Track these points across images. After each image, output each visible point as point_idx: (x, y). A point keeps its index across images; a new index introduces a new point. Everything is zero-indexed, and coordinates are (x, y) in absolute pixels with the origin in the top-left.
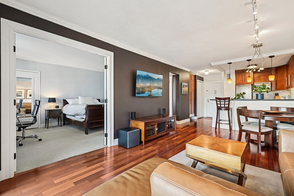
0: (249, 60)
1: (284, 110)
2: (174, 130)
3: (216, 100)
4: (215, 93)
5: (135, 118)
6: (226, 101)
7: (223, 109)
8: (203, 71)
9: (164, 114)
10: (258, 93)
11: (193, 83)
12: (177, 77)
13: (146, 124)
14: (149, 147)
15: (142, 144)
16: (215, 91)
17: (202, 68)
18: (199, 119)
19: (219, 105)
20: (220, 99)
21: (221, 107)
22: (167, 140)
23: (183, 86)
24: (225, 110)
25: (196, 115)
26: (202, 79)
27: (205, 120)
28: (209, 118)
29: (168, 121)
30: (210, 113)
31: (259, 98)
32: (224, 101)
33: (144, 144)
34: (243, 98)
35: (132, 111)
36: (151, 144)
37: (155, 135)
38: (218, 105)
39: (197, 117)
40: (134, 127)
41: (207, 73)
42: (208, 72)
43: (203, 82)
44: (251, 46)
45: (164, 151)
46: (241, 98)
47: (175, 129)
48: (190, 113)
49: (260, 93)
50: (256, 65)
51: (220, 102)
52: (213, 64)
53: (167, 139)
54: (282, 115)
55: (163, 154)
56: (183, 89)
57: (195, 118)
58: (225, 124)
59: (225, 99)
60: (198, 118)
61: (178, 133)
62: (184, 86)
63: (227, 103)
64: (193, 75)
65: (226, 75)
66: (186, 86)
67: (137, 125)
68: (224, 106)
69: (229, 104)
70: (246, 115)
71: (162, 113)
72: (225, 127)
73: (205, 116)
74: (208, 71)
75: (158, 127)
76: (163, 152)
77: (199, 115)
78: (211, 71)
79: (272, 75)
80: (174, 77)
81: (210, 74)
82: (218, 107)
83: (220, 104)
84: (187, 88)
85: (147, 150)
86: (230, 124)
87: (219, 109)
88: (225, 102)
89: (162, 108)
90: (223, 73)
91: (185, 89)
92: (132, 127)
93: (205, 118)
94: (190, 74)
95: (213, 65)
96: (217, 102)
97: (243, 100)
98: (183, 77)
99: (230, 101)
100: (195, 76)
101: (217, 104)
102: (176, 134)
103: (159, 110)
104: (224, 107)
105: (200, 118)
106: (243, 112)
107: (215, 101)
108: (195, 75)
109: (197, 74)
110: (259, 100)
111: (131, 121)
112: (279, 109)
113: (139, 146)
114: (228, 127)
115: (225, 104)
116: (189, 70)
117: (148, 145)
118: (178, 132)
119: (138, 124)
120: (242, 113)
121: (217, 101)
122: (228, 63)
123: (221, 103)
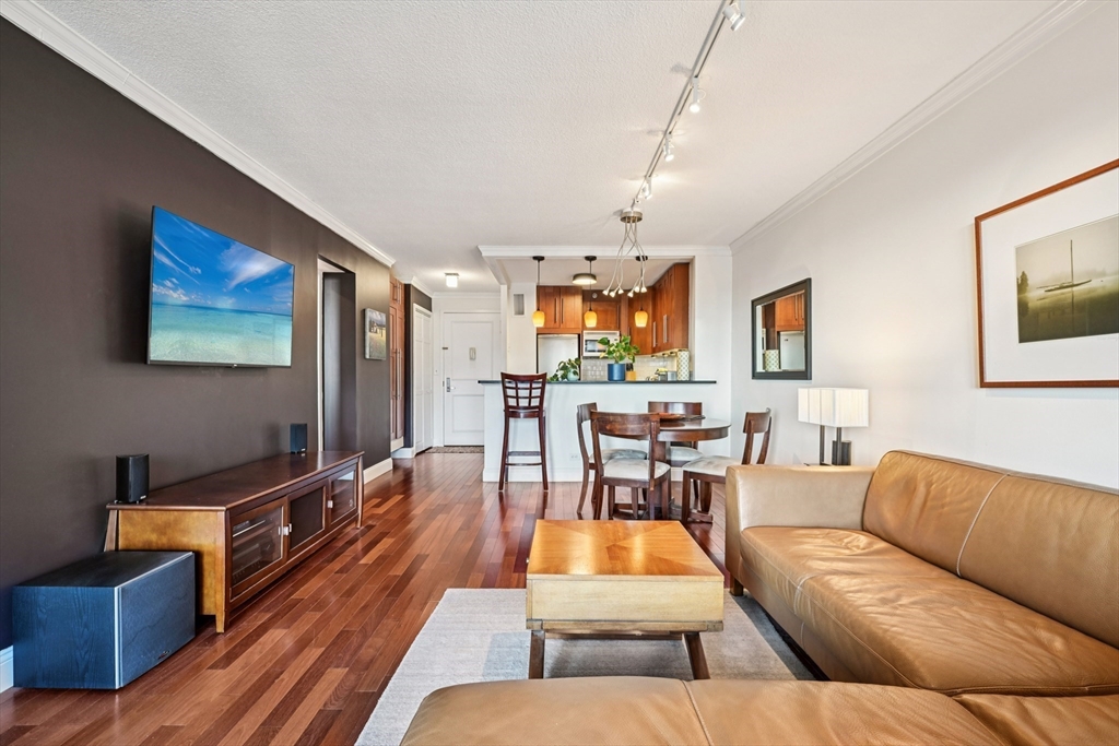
0: (591, 259)
1: (679, 411)
2: (356, 520)
3: (503, 382)
4: (471, 359)
5: (147, 491)
6: (534, 386)
7: (522, 415)
8: (438, 274)
9: (300, 453)
10: (612, 362)
11: (400, 314)
12: (346, 281)
13: (233, 519)
14: (259, 636)
15: (209, 632)
16: (473, 350)
17: (435, 260)
18: (419, 457)
19: (512, 402)
20: (516, 379)
21: (518, 407)
22: (341, 571)
23: (370, 322)
24: (531, 416)
25: (408, 444)
26: (427, 303)
27: (436, 456)
28: (452, 449)
29: (332, 482)
30: (453, 431)
31: (616, 377)
32: (528, 386)
33: (227, 627)
34: (577, 377)
35: (122, 453)
36: (268, 615)
37: (280, 563)
38: (509, 399)
39: (414, 447)
40: (140, 546)
41: (452, 282)
42: (455, 277)
43: (429, 316)
44: (615, 213)
45: (355, 628)
46: (571, 376)
47: (360, 512)
48: (393, 435)
49: (617, 362)
50: (594, 277)
51: (517, 389)
52: (486, 252)
53: (337, 565)
54: (683, 425)
55: (360, 646)
56: (371, 339)
57: (408, 454)
58: (524, 465)
59: (530, 379)
60: (418, 454)
61: (370, 527)
62: (372, 324)
63: (536, 393)
64: (401, 284)
65: (512, 298)
66: (381, 326)
67: (162, 529)
68: (527, 405)
69: (541, 397)
70: (620, 430)
71: (286, 445)
72: (524, 474)
73: (437, 443)
74: (456, 274)
75: (292, 519)
76: (355, 640)
77: (420, 440)
78: (467, 276)
79: (642, 310)
80: (331, 283)
81: (465, 288)
82: (507, 407)
83: (517, 397)
84: (384, 332)
85: (257, 657)
86: (543, 464)
87: (511, 413)
88: (531, 389)
89: (286, 423)
90: (504, 288)
91: (376, 338)
92: (126, 550)
93: (438, 450)
94: (391, 277)
95: (488, 257)
96: (505, 388)
97: (579, 382)
98: (371, 285)
99: (548, 387)
100: (407, 288)
101: (506, 397)
102: (363, 534)
103: (273, 433)
104: (525, 408)
105: (423, 452)
106: (611, 422)
107: (500, 386)
108: (407, 282)
109: (415, 282)
110: (616, 382)
111: (113, 516)
112: (670, 407)
113: (193, 648)
114: (535, 475)
115: (530, 398)
116: (389, 261)
117: (249, 624)
118: (370, 522)
119: (177, 522)
120: (606, 424)
121: (508, 385)
122: (535, 258)
123: (520, 395)
